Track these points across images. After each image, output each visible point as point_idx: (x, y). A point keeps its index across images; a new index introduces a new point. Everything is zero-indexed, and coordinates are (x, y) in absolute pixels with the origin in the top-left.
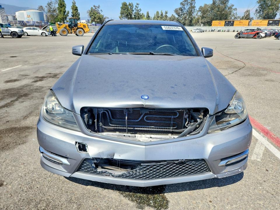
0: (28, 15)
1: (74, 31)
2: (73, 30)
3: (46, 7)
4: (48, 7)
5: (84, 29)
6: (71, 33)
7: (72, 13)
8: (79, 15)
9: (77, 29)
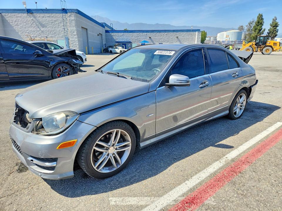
0: (227, 35)
1: (260, 50)
2: (259, 48)
3: (247, 26)
4: (249, 26)
5: (273, 47)
6: (256, 51)
7: (269, 30)
8: (277, 32)
9: (264, 47)
